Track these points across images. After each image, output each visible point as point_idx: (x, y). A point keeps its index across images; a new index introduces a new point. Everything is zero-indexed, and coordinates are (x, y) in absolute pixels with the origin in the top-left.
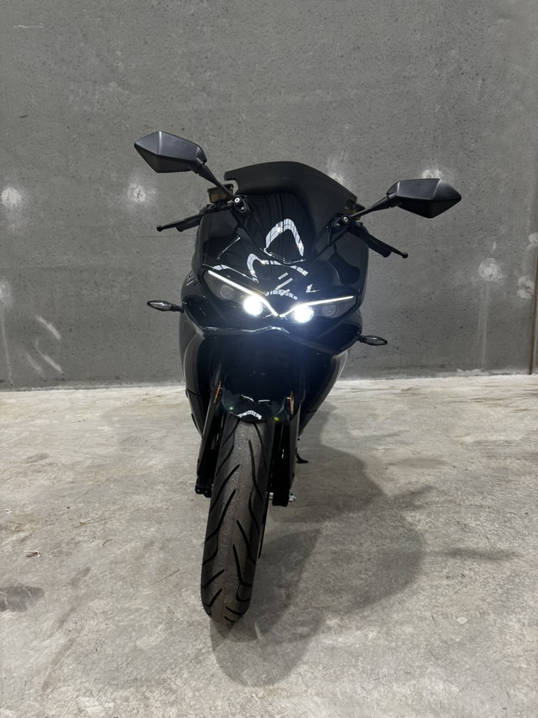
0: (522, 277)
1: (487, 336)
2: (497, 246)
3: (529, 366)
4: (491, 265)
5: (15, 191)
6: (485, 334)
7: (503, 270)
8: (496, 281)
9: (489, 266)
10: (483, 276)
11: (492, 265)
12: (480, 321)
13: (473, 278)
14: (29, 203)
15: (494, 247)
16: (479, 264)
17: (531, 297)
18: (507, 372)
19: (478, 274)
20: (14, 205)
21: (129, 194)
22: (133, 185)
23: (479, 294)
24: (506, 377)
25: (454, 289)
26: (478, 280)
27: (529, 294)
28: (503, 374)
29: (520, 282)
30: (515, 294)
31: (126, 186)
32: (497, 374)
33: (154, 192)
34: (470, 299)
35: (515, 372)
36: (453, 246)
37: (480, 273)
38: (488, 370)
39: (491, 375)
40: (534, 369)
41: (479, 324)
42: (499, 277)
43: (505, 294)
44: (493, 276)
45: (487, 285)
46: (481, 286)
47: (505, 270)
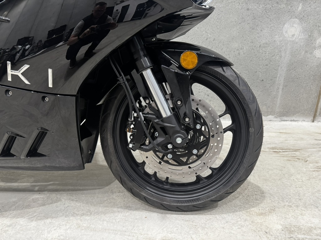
0: (320, 38)
1: (283, 89)
2: (302, 8)
3: (313, 116)
4: (294, 25)
6: (281, 87)
8: (297, 40)
9: (293, 26)
10: (286, 35)
11: (296, 25)
12: (278, 76)
13: (276, 36)
15: (300, 8)
16: (284, 24)
18: (295, 119)
19: (282, 33)
23: (280, 51)
24: (294, 123)
25: (260, 46)
26: (281, 39)
28: (291, 121)
29: (317, 43)
30: (311, 53)
32: (287, 121)
34: (273, 56)
35: (301, 119)
36: (263, 5)
37: (284, 32)
38: (280, 116)
39: (282, 121)
40: (317, 118)
41: (278, 78)
42: (300, 37)
43: (303, 53)
44: (295, 36)
45: (289, 44)
46: (283, 44)
47: (306, 31)
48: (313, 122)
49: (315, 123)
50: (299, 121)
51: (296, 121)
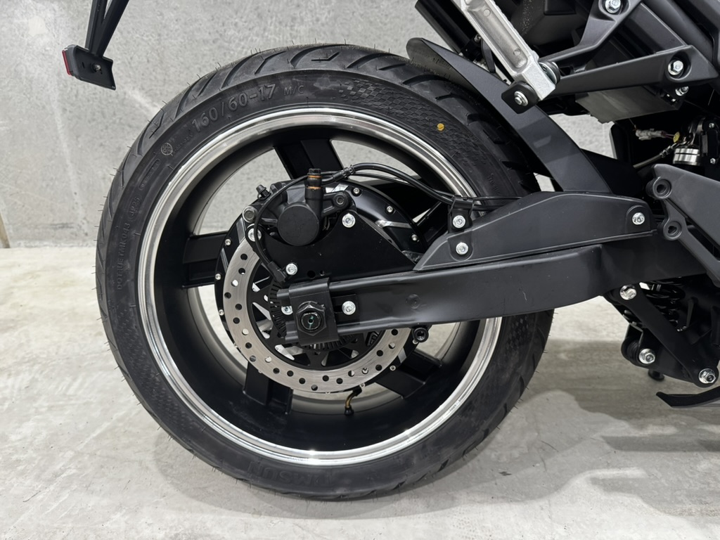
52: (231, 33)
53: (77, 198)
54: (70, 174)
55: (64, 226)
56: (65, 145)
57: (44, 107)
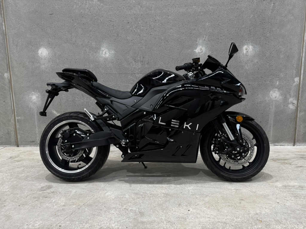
0: (291, 98)
1: (273, 126)
3: (293, 142)
5: (45, 49)
6: (272, 126)
7: (281, 94)
8: (278, 100)
10: (272, 97)
11: (276, 92)
12: (270, 119)
13: (266, 98)
14: (51, 55)
15: (278, 83)
16: (270, 92)
17: (295, 108)
18: (283, 144)
19: (269, 96)
20: (44, 56)
21: (101, 52)
22: (103, 49)
23: (269, 106)
24: (282, 147)
25: (257, 103)
26: (269, 99)
27: (294, 107)
28: (280, 145)
29: (290, 101)
30: (287, 106)
31: (100, 49)
32: (278, 145)
33: (113, 52)
34: (265, 108)
35: (286, 144)
36: (258, 82)
37: (270, 96)
38: (273, 143)
39: (275, 145)
40: (296, 143)
41: (269, 121)
42: (279, 98)
43: (282, 106)
44: (277, 98)
45: (274, 102)
46: (271, 102)
47: (282, 95)
48: (294, 146)
49: (295, 147)
50: (285, 145)
51: (283, 145)
52: (76, 99)
53: (37, 135)
54: (37, 129)
55: (33, 142)
56: (36, 122)
57: (33, 114)
